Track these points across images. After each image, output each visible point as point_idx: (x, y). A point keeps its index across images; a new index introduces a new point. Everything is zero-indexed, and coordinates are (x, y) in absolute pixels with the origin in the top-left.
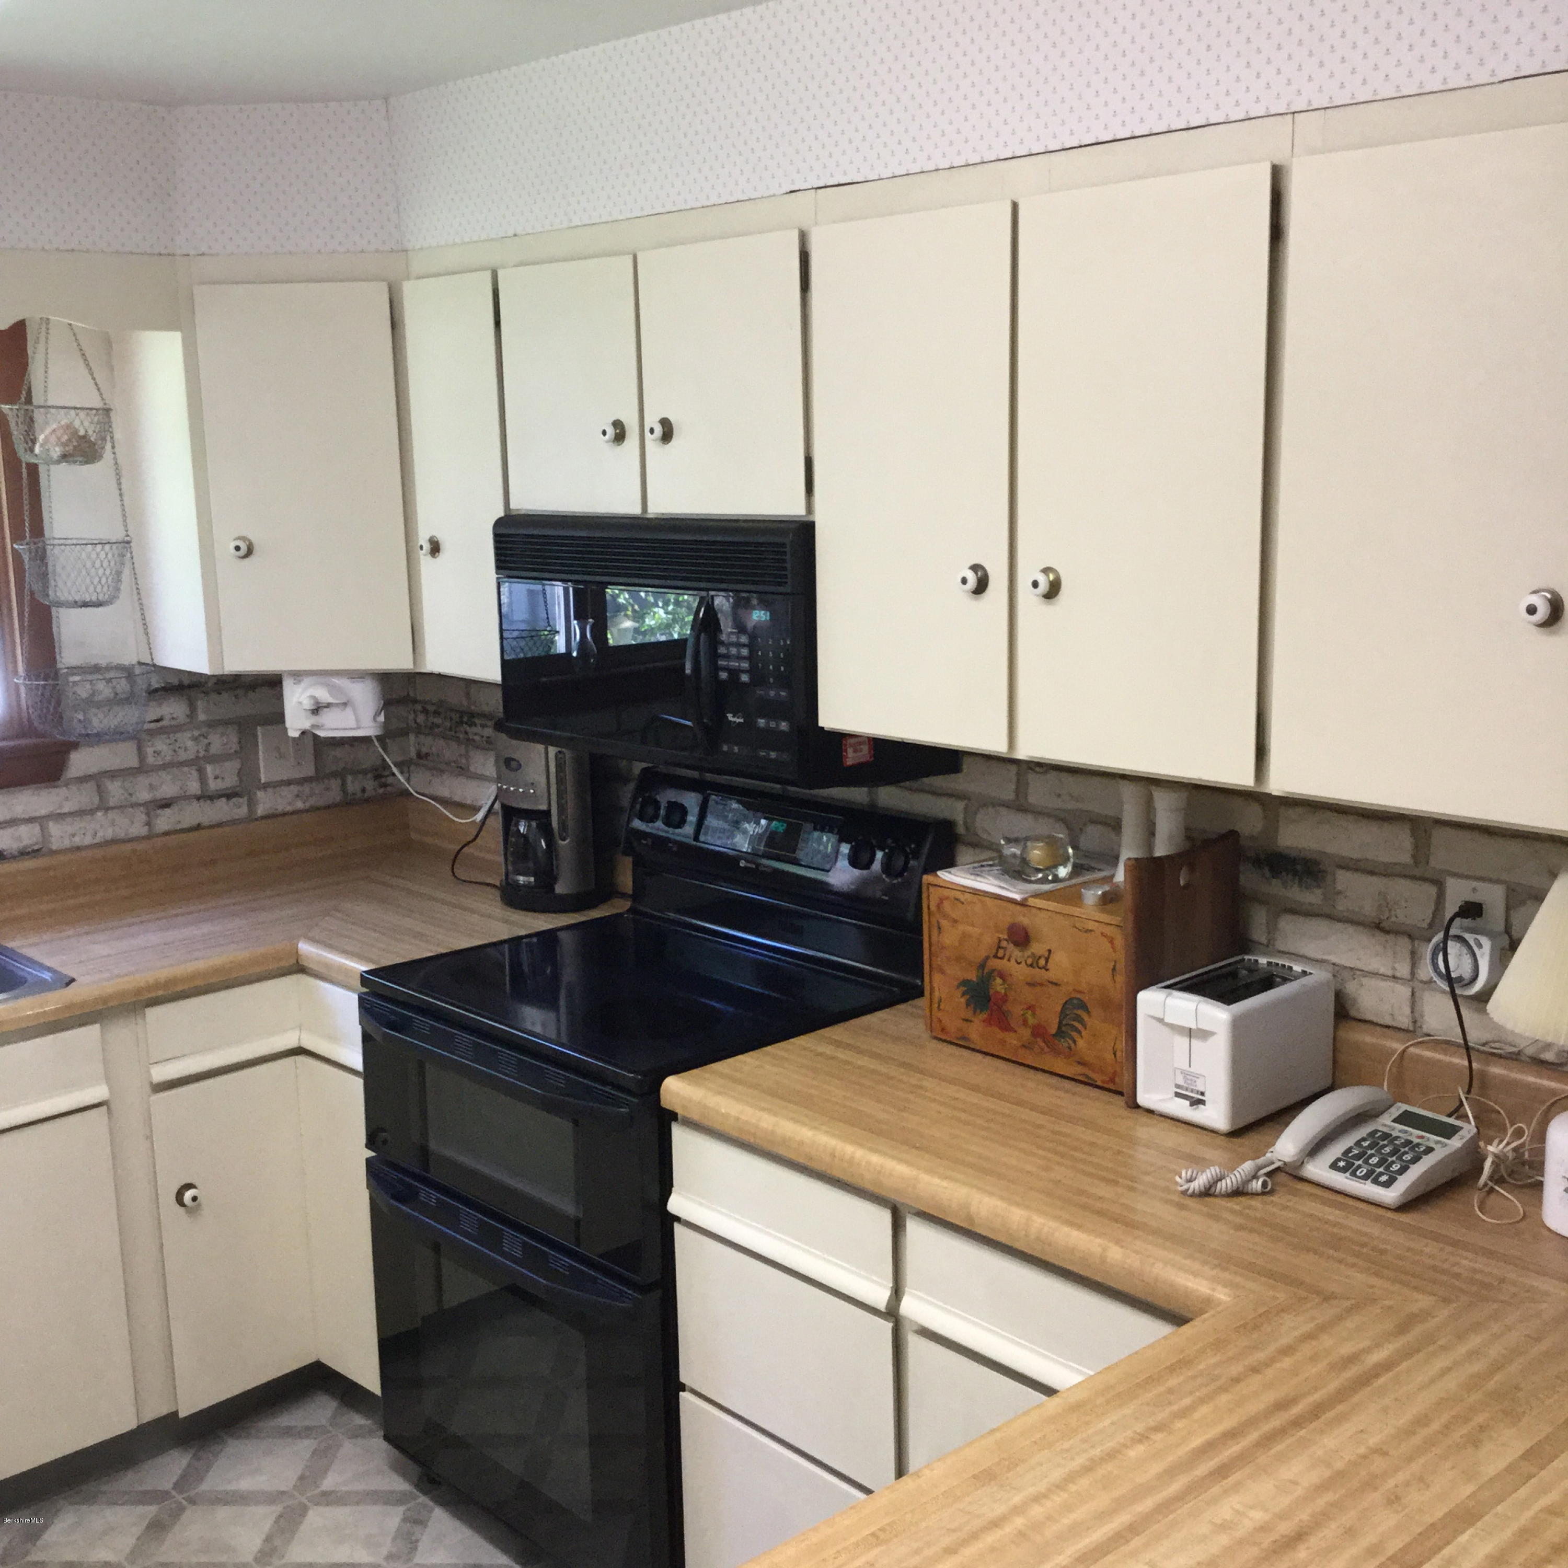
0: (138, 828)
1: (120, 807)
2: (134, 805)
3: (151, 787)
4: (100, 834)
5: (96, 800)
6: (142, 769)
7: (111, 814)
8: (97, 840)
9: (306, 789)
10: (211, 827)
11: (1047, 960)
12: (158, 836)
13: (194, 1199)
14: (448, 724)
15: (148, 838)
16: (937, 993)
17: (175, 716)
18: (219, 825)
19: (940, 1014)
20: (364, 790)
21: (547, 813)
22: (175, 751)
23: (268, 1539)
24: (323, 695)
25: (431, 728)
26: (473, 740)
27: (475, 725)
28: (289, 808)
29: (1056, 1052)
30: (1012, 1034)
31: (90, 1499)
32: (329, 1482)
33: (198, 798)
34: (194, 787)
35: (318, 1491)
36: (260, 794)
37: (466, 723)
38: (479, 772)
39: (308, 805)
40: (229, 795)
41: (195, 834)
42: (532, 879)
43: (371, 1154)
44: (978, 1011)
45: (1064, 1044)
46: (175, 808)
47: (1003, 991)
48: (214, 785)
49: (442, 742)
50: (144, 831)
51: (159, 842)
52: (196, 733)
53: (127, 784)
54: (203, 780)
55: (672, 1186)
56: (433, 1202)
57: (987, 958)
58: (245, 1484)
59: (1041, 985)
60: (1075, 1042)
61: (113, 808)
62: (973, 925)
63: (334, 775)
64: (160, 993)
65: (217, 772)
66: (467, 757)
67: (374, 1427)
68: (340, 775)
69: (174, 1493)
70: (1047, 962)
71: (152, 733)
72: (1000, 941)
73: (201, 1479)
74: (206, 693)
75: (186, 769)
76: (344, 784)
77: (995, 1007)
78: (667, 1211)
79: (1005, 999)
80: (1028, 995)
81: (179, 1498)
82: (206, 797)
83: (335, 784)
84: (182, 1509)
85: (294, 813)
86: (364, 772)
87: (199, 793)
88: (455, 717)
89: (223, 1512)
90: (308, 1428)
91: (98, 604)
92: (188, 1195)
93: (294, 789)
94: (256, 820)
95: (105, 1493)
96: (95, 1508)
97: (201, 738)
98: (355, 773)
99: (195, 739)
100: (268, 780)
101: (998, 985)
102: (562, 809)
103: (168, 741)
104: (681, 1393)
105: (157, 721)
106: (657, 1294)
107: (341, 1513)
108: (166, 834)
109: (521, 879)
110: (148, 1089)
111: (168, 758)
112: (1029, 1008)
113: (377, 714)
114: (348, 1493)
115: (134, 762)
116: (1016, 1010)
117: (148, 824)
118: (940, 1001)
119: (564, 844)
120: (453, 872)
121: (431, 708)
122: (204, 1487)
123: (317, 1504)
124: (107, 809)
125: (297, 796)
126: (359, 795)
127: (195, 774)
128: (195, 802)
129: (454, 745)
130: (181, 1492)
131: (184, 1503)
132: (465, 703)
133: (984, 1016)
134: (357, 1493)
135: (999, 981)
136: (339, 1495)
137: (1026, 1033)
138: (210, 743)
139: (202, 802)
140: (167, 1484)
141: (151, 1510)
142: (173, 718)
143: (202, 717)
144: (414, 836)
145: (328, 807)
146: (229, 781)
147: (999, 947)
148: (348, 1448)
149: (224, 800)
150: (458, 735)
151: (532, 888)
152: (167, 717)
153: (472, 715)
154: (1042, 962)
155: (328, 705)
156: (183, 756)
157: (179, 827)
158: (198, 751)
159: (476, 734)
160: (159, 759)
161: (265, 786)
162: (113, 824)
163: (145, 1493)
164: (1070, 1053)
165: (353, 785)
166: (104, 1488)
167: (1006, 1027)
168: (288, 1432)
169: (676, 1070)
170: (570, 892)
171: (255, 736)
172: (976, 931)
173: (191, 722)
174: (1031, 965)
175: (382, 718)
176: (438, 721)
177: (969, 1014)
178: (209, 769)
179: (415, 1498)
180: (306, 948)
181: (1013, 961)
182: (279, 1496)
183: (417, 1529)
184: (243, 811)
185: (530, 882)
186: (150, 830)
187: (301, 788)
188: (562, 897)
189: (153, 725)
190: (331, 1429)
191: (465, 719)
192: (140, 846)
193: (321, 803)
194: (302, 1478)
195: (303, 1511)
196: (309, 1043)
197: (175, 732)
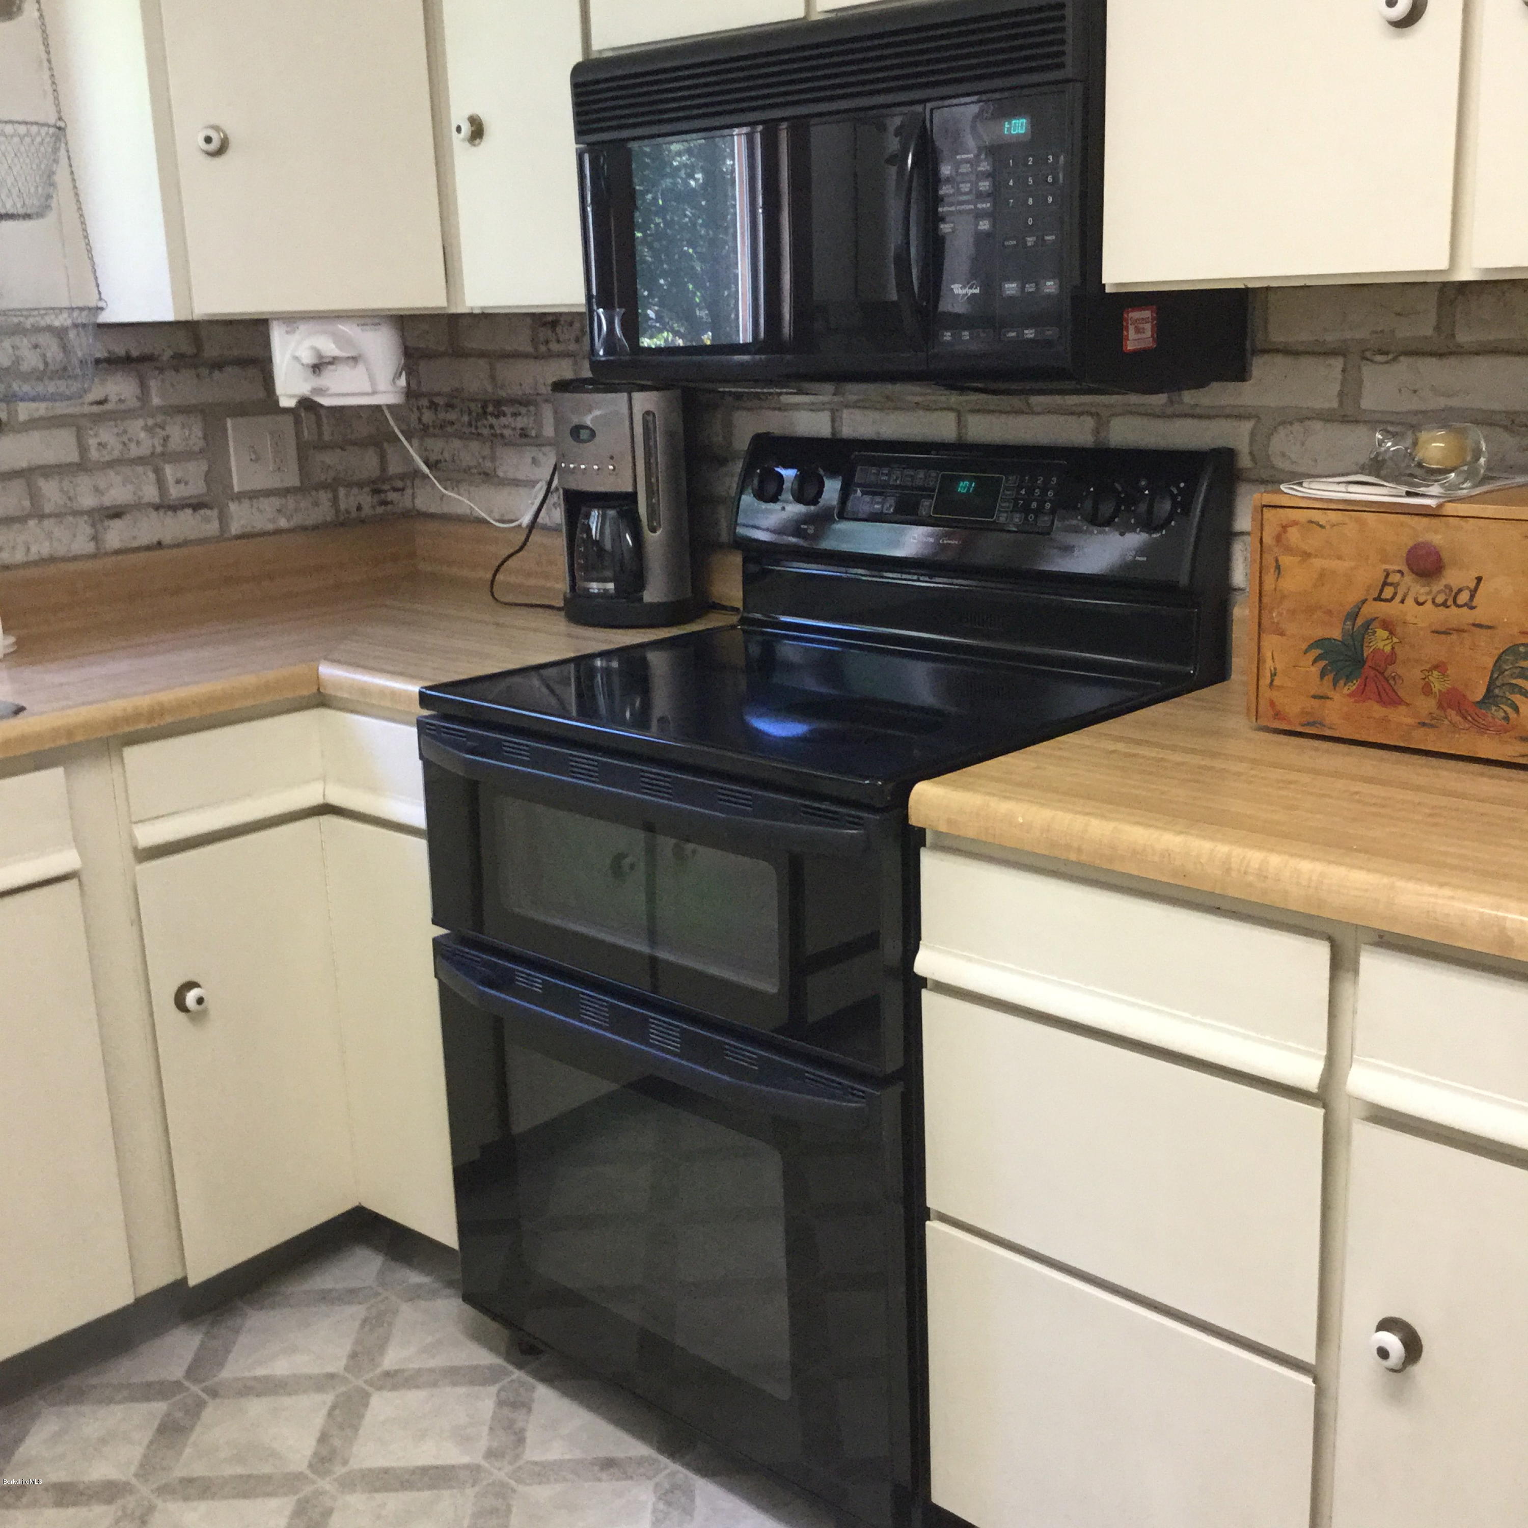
0: (82, 544)
1: (58, 516)
2: (76, 513)
3: (97, 490)
4: (34, 549)
5: (27, 503)
6: (82, 466)
7: (46, 523)
8: (33, 556)
9: (291, 502)
10: (178, 546)
11: (1473, 593)
12: (106, 554)
13: (200, 1001)
14: (466, 418)
15: (94, 556)
16: (1269, 664)
17: (123, 398)
18: (185, 543)
19: (1275, 695)
20: (359, 508)
21: (632, 497)
22: (124, 444)
23: (323, 1438)
24: (330, 348)
25: (441, 427)
26: (502, 436)
27: (504, 415)
28: (270, 527)
29: (1483, 729)
30: (1402, 709)
31: (79, 1396)
32: (392, 1359)
33: (157, 508)
34: (150, 493)
35: (379, 1371)
36: (233, 507)
37: (492, 414)
38: (511, 475)
39: (292, 524)
40: (197, 506)
41: (158, 553)
42: (611, 586)
43: (440, 931)
44: (1342, 682)
45: (1496, 713)
46: (128, 518)
47: (1388, 649)
48: (175, 492)
49: (457, 443)
50: (90, 547)
51: (110, 561)
52: (150, 422)
53: (66, 484)
54: (161, 483)
55: (919, 938)
56: (538, 988)
57: (1364, 601)
58: (281, 1367)
59: (1459, 631)
60: (1516, 709)
61: (50, 516)
62: (1340, 558)
63: (323, 486)
64: (142, 726)
65: (179, 475)
66: (493, 459)
67: (436, 1285)
68: (331, 486)
69: (187, 1384)
70: (1472, 597)
71: (97, 419)
72: (1387, 575)
73: (221, 1365)
74: (161, 370)
75: (140, 469)
76: (335, 500)
77: (1372, 673)
78: (916, 975)
79: (1391, 658)
80: (1433, 650)
81: (195, 1389)
82: (166, 506)
83: (324, 497)
84: (200, 1405)
85: (278, 532)
86: (360, 485)
87: (157, 500)
88: (476, 407)
89: (256, 1407)
90: (352, 1291)
91: (27, 216)
92: (191, 997)
93: (276, 502)
94: (229, 539)
95: (95, 1387)
96: (86, 1409)
97: (158, 430)
98: (349, 485)
99: (148, 429)
100: (241, 490)
101: (1380, 641)
102: (651, 492)
103: (116, 430)
104: (928, 1223)
105: (100, 403)
106: (895, 1092)
107: (413, 1398)
108: (117, 552)
109: (595, 587)
110: (130, 856)
111: (116, 454)
112: (1436, 667)
113: (398, 375)
114: (419, 1372)
115: (73, 456)
116: (1411, 675)
117: (95, 538)
118: (1273, 675)
119: (655, 539)
120: (493, 595)
121: (440, 401)
122: (226, 1374)
123: (380, 1388)
124: (42, 517)
125: (279, 511)
126: (354, 514)
127: (152, 476)
128: (154, 514)
129: (474, 445)
130: (196, 1381)
131: (204, 1396)
132: (490, 389)
133: (1353, 686)
134: (432, 1371)
135: (1382, 633)
136: (406, 1374)
137: (1427, 705)
138: (168, 437)
139: (161, 512)
140: (176, 1371)
141: (160, 1407)
142: (120, 400)
143: (156, 401)
144: (421, 566)
145: (315, 528)
146: (196, 488)
147: (1385, 584)
148: (407, 1312)
149: (189, 511)
150: (480, 431)
151: (611, 597)
152: (113, 398)
153: (498, 403)
154: (1464, 597)
155: (334, 361)
156: (135, 451)
157: (135, 544)
158: (154, 446)
159: (505, 427)
160: (105, 452)
161: (239, 497)
162: (49, 536)
163: (149, 1385)
164: (1506, 728)
165: (349, 500)
166: (94, 1381)
167: (1393, 700)
168: (326, 1297)
169: (932, 772)
170: (664, 600)
171: (225, 430)
172: (1341, 566)
173: (141, 408)
174: (1445, 604)
175: (402, 382)
176: (452, 416)
177: (1326, 687)
178: (169, 471)
179: (508, 1374)
180: (329, 671)
181: (1410, 601)
182: (328, 1380)
183: (519, 1416)
184: (212, 528)
185: (606, 590)
186: (98, 549)
187: (283, 501)
188: (654, 607)
189: (95, 409)
190: (380, 1290)
191: (490, 409)
192: (88, 565)
193: (309, 522)
194: (354, 1355)
195: (365, 1398)
196: (337, 796)
197: (122, 419)
